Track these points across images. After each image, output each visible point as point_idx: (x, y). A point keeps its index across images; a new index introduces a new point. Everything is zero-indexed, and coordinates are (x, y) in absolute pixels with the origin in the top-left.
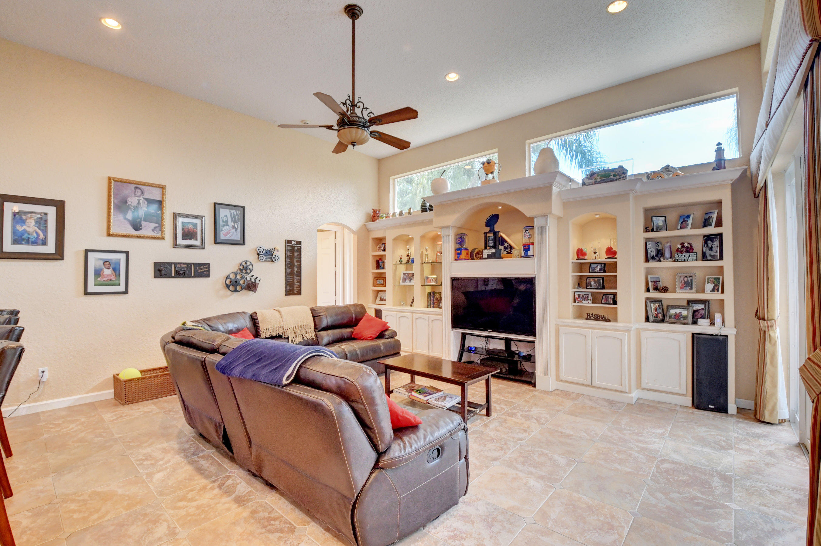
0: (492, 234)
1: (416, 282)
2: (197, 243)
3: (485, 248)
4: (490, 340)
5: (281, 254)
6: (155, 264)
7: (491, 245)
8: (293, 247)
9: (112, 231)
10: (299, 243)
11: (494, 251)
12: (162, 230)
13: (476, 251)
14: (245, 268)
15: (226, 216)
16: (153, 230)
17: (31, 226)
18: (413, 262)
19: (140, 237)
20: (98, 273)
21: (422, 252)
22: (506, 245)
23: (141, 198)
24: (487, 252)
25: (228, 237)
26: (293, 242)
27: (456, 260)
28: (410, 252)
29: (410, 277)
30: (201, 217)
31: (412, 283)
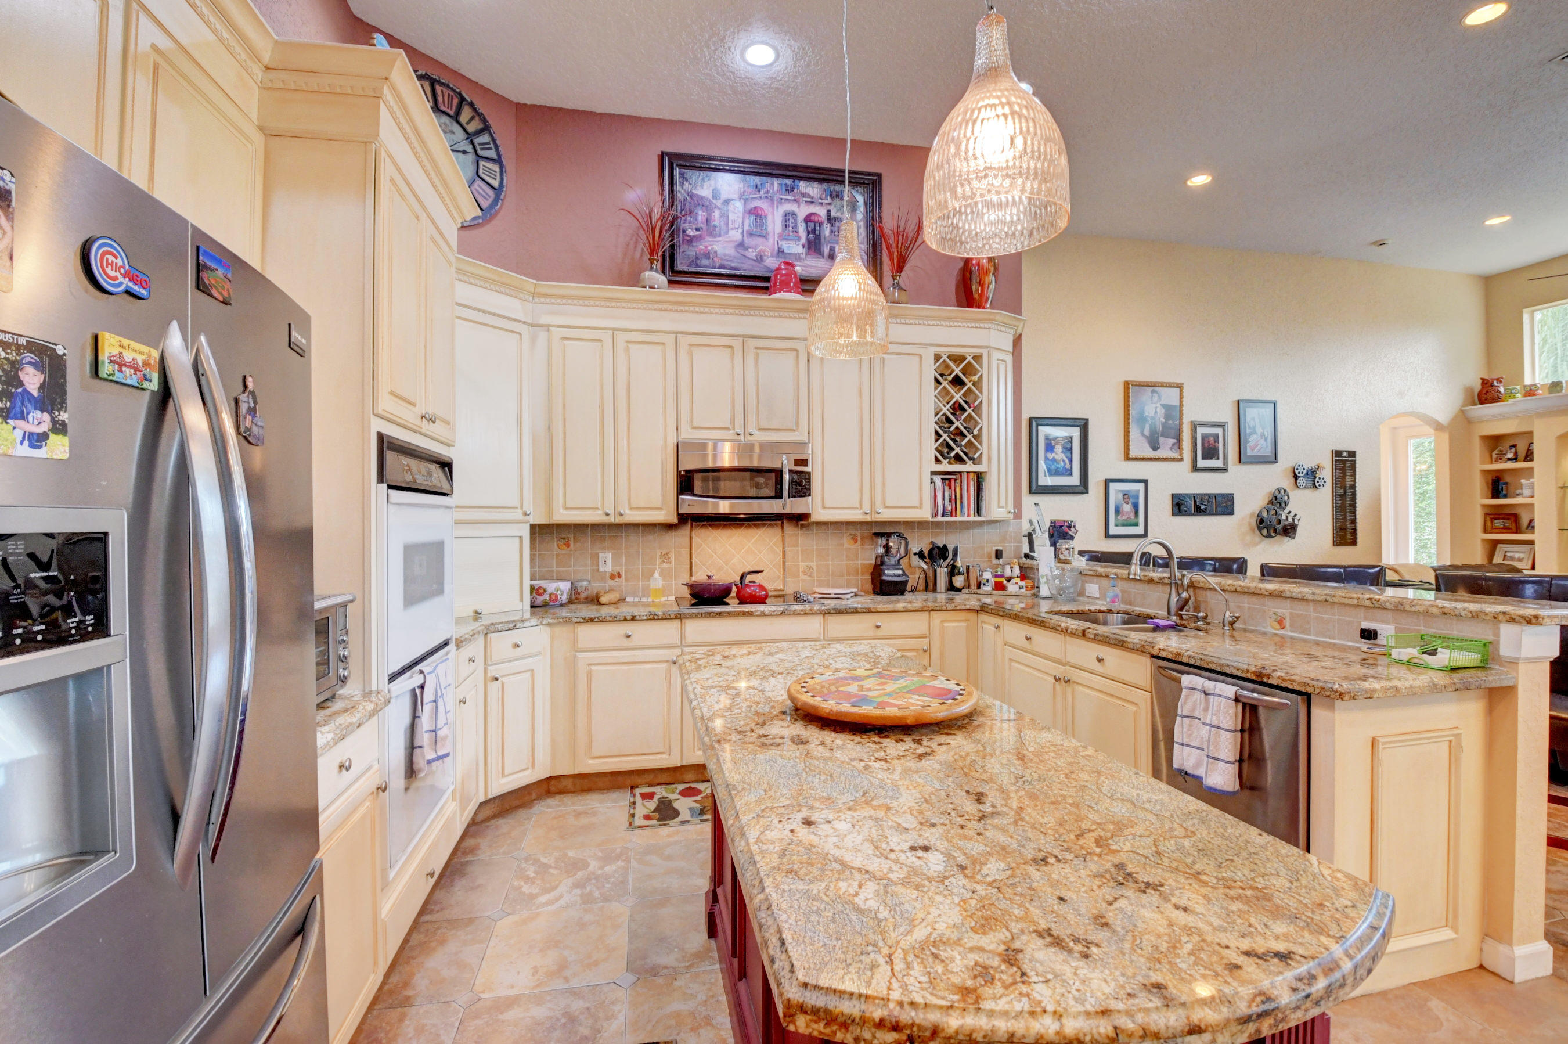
2: (1218, 464)
5: (1326, 474)
6: (1173, 496)
8: (1344, 462)
9: (1132, 454)
10: (1352, 454)
12: (1180, 448)
14: (1277, 501)
15: (1253, 419)
16: (1171, 449)
17: (1059, 454)
19: (1158, 459)
20: (1118, 511)
23: (1158, 405)
25: (1255, 452)
26: (1345, 454)
30: (1222, 425)
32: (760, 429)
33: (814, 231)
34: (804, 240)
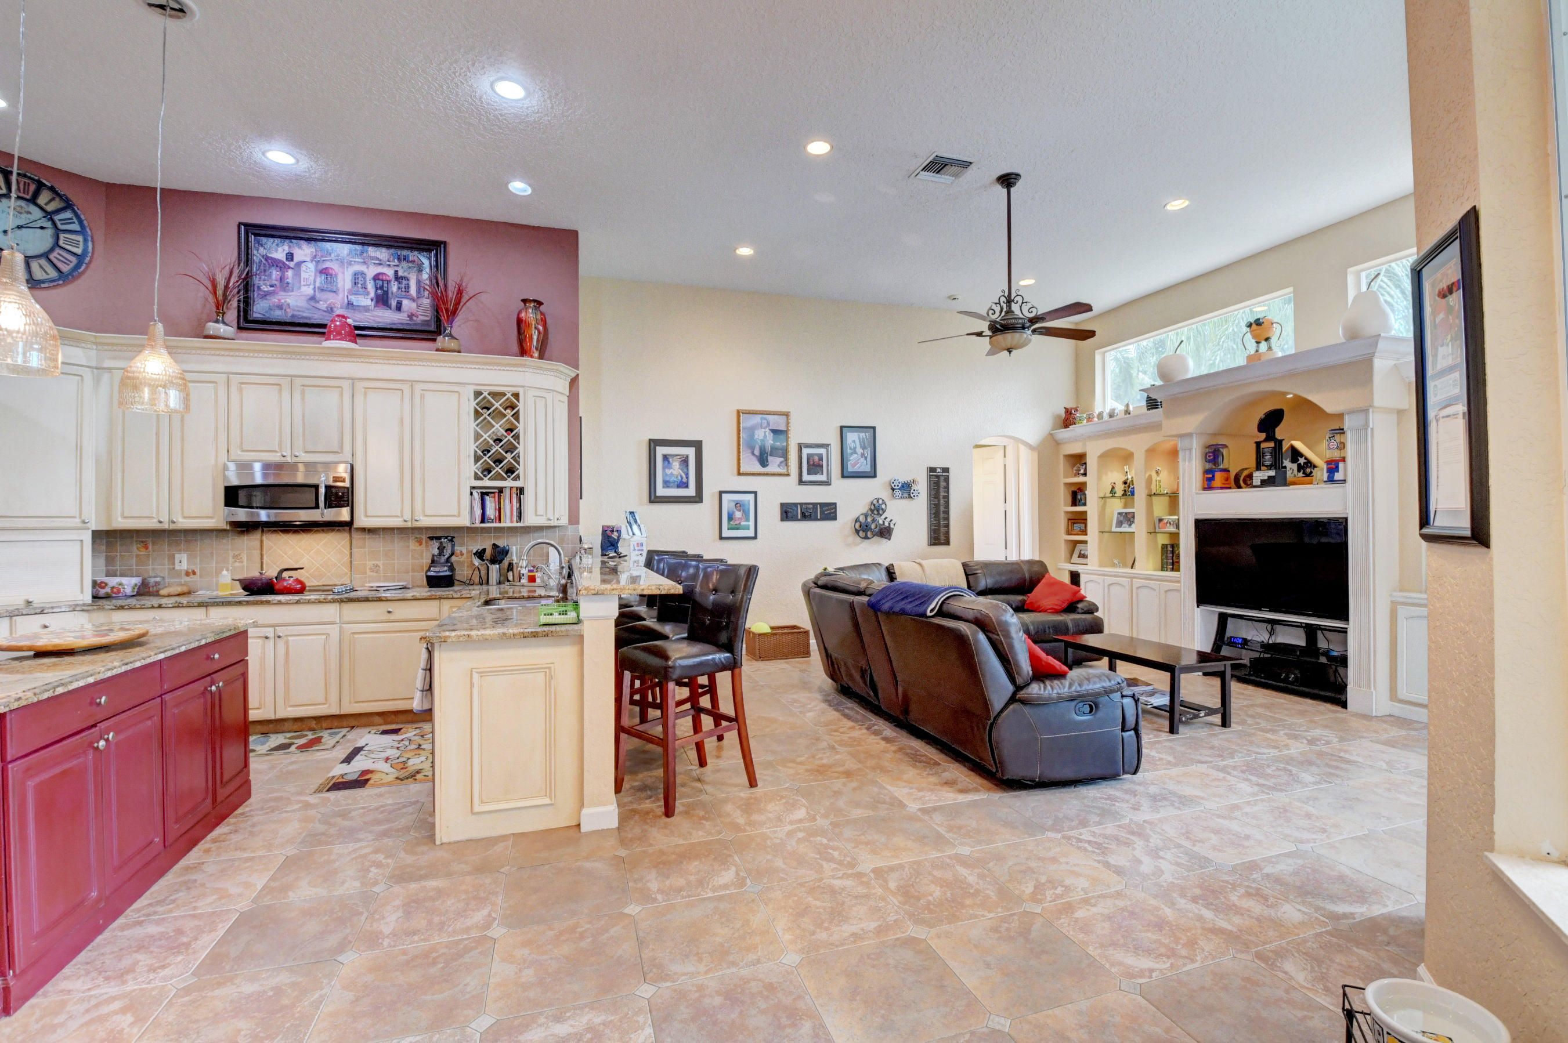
0: (1272, 444)
1: (1139, 528)
2: (823, 478)
3: (1258, 468)
5: (922, 488)
6: (782, 505)
7: (1268, 463)
8: (938, 477)
9: (742, 470)
10: (946, 470)
11: (1272, 473)
12: (787, 465)
13: (1245, 473)
14: (877, 508)
15: (854, 441)
16: (779, 466)
17: (676, 468)
18: (1133, 494)
19: (767, 474)
20: (731, 517)
21: (1150, 478)
22: (1302, 461)
23: (767, 430)
24: (1259, 476)
25: (856, 469)
26: (939, 470)
27: (1204, 489)
28: (1130, 477)
29: (1128, 518)
30: (825, 446)
31: (1133, 528)
32: (306, 452)
33: (382, 288)
34: (372, 294)
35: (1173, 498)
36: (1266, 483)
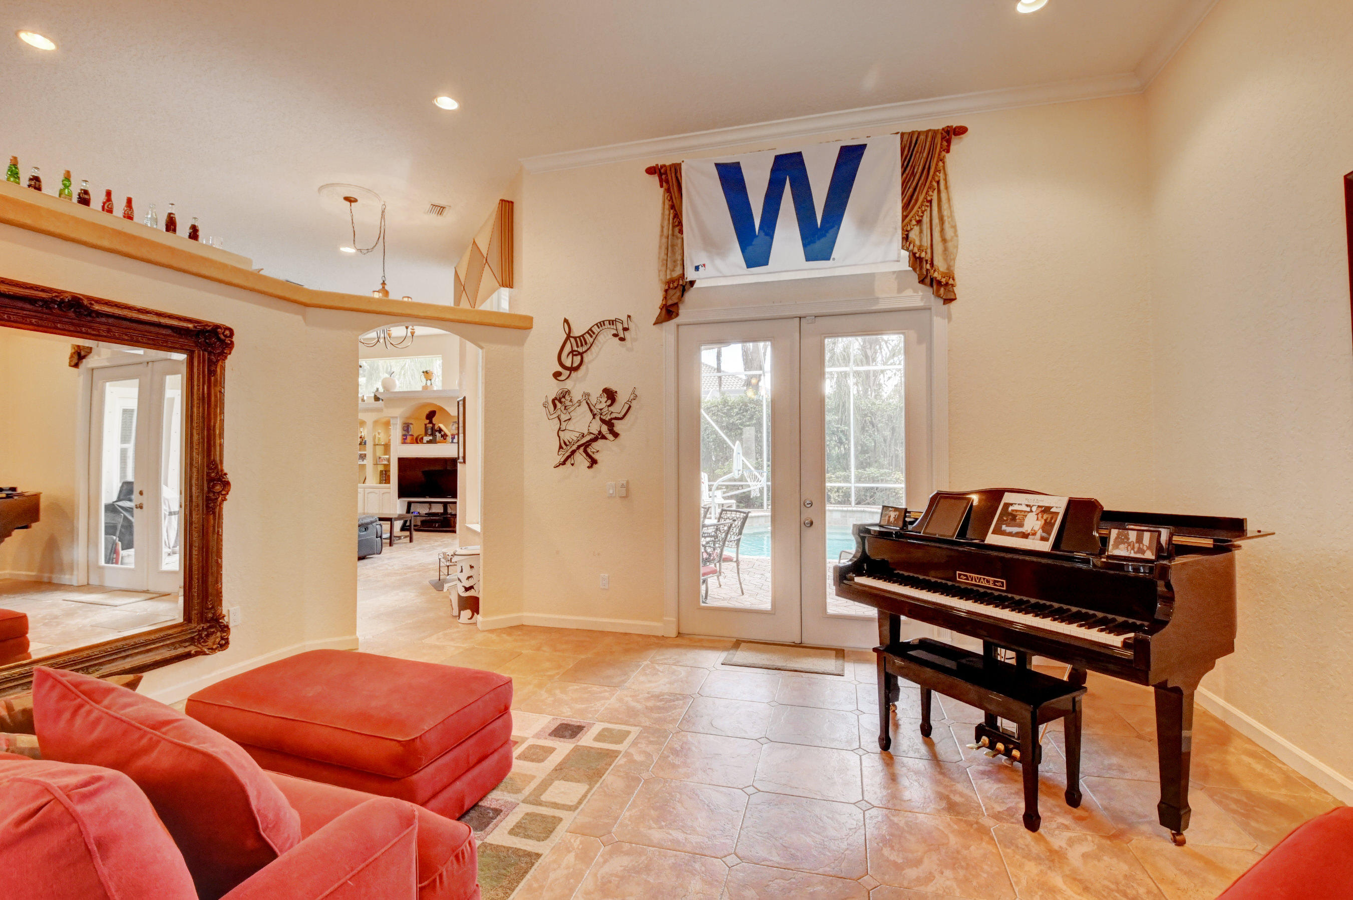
0: (431, 425)
1: (369, 462)
3: (426, 434)
4: (432, 504)
7: (429, 433)
11: (431, 438)
13: (420, 437)
18: (365, 443)
21: (375, 436)
22: (443, 433)
24: (426, 439)
27: (402, 443)
28: (363, 434)
29: (363, 457)
31: (365, 462)
35: (387, 447)
36: (429, 442)
